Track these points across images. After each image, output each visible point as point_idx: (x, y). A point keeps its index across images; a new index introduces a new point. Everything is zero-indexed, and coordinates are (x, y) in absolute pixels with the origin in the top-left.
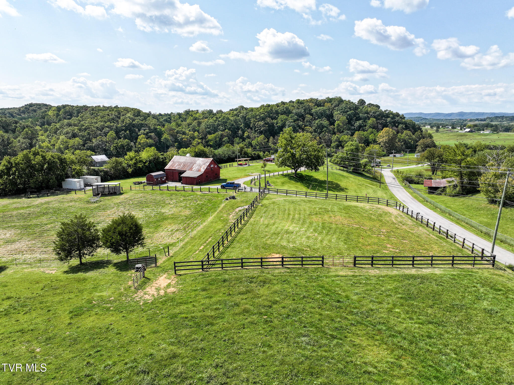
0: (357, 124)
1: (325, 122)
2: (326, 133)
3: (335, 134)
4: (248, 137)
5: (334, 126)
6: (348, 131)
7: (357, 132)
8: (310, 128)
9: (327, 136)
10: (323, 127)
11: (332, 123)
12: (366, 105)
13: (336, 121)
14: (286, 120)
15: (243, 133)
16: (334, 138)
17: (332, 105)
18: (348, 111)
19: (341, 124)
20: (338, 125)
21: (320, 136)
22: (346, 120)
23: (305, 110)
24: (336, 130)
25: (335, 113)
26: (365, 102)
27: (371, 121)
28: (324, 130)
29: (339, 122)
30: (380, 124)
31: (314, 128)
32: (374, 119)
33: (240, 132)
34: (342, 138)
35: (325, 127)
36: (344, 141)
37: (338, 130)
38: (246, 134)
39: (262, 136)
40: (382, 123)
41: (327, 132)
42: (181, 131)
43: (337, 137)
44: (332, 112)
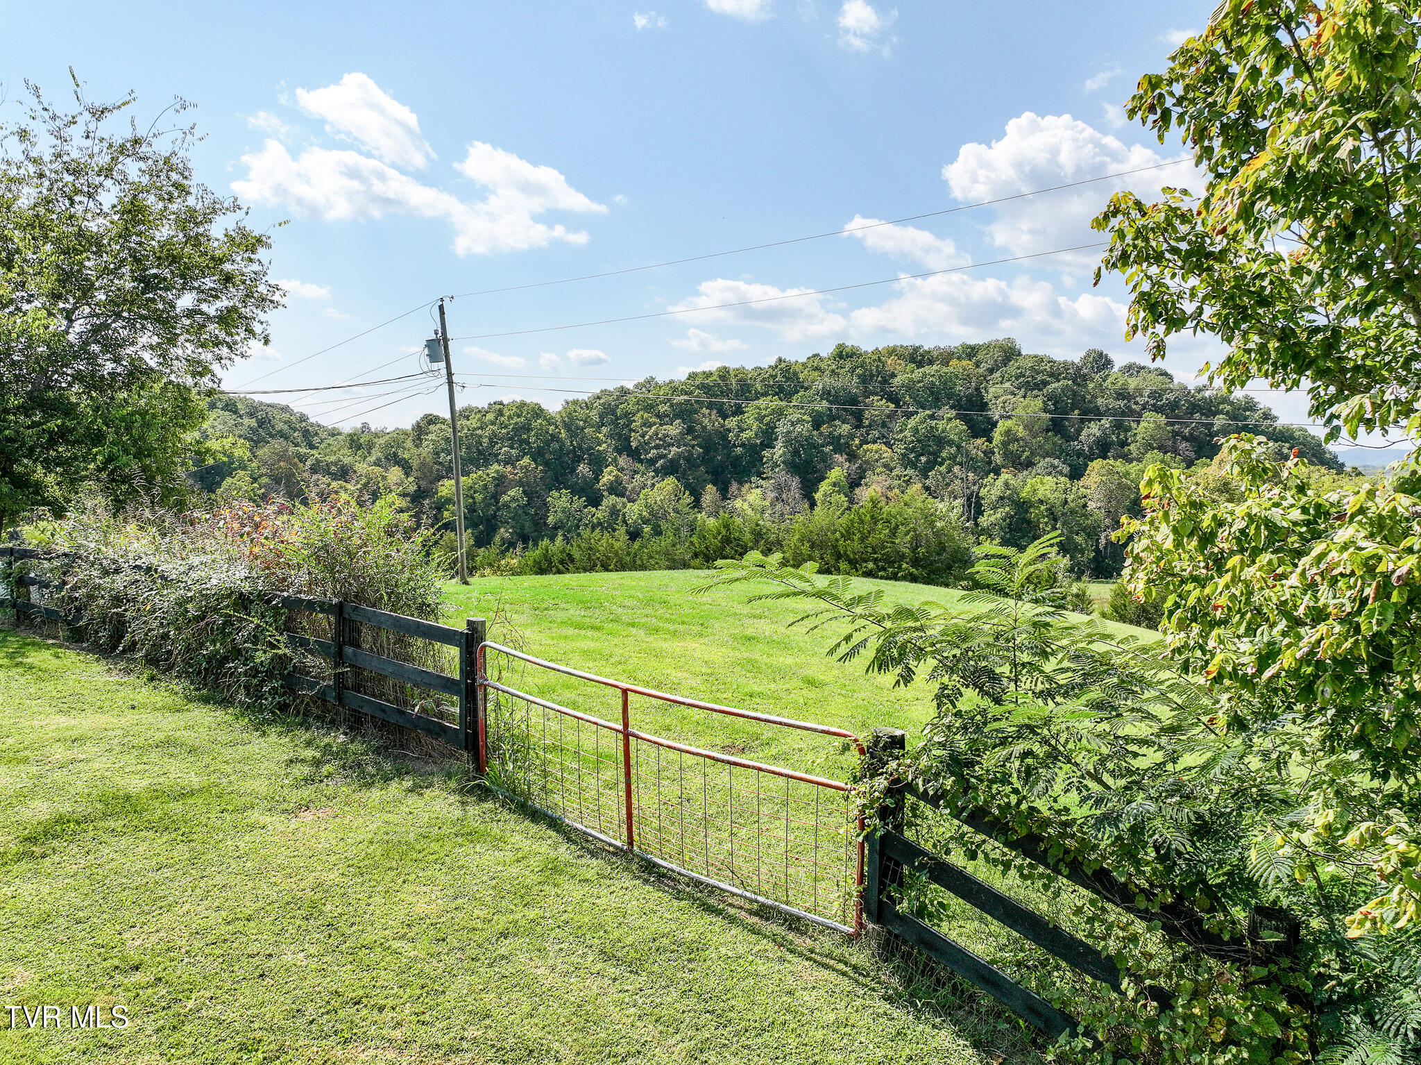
0: (1093, 430)
1: (950, 424)
2: (956, 469)
3: (997, 472)
4: (616, 489)
5: (990, 440)
6: (1056, 462)
7: (1096, 464)
8: (884, 448)
9: (958, 482)
10: (941, 441)
11: (981, 428)
12: (1116, 369)
13: (1000, 424)
14: (780, 413)
15: (598, 474)
16: (993, 488)
17: (977, 365)
18: (1045, 383)
19: (1021, 432)
20: (1010, 436)
21: (928, 482)
22: (1043, 415)
23: (864, 380)
24: (998, 459)
25: (991, 390)
26: (1108, 363)
27: (1149, 424)
28: (944, 454)
29: (1009, 423)
30: (1185, 438)
31: (900, 448)
32: (1162, 419)
33: (583, 469)
34: (1027, 488)
35: (950, 443)
36: (1041, 502)
37: (1007, 455)
38: (607, 477)
39: (670, 483)
40: (1191, 434)
41: (961, 464)
42: (335, 464)
43: (1007, 484)
44: (977, 389)
